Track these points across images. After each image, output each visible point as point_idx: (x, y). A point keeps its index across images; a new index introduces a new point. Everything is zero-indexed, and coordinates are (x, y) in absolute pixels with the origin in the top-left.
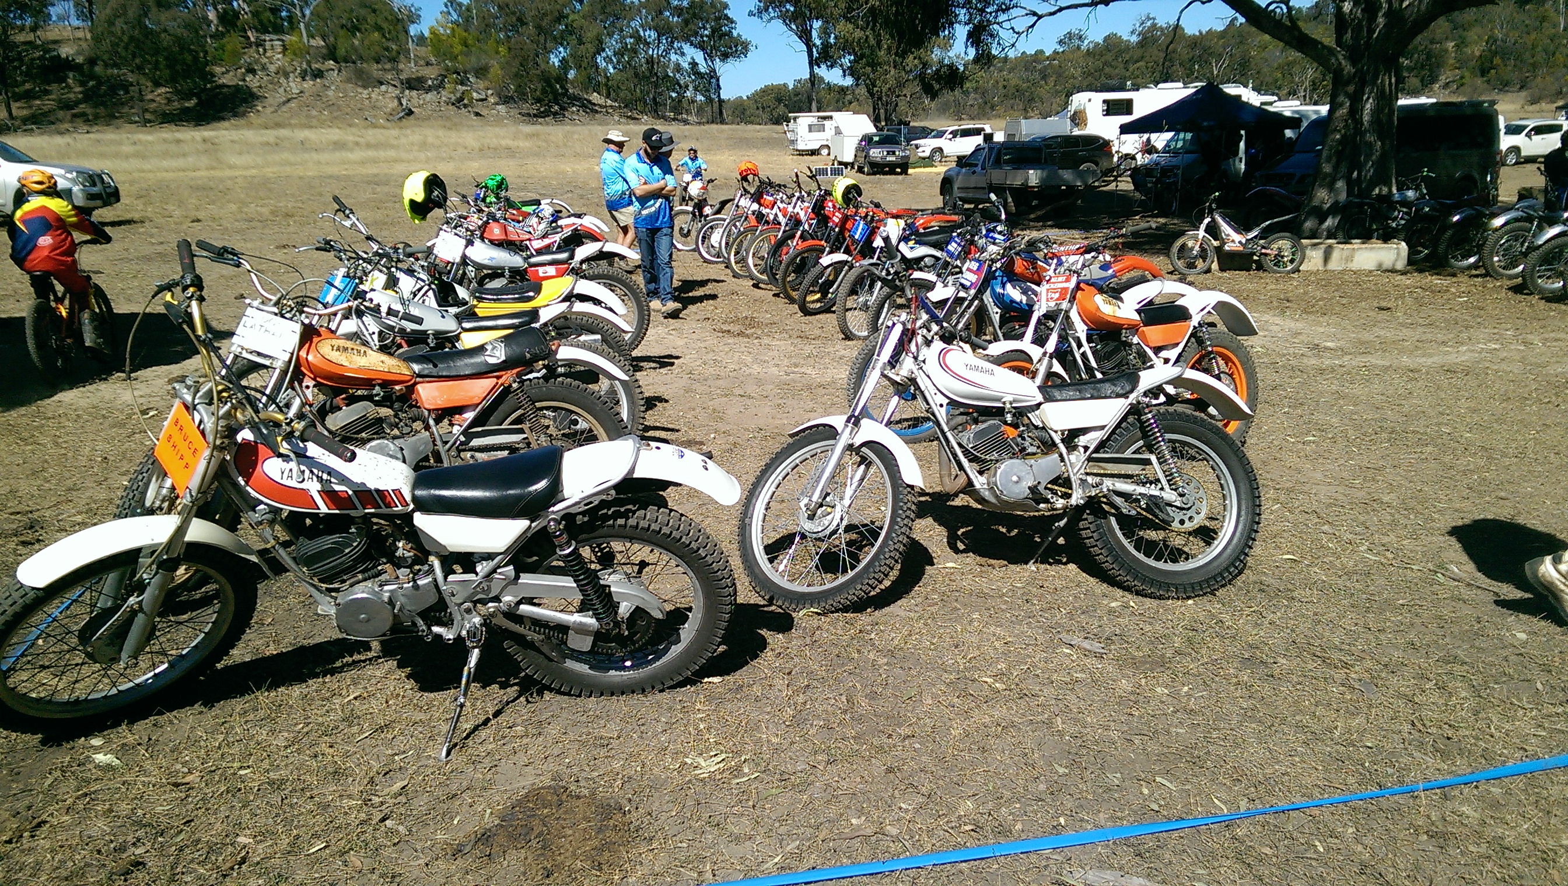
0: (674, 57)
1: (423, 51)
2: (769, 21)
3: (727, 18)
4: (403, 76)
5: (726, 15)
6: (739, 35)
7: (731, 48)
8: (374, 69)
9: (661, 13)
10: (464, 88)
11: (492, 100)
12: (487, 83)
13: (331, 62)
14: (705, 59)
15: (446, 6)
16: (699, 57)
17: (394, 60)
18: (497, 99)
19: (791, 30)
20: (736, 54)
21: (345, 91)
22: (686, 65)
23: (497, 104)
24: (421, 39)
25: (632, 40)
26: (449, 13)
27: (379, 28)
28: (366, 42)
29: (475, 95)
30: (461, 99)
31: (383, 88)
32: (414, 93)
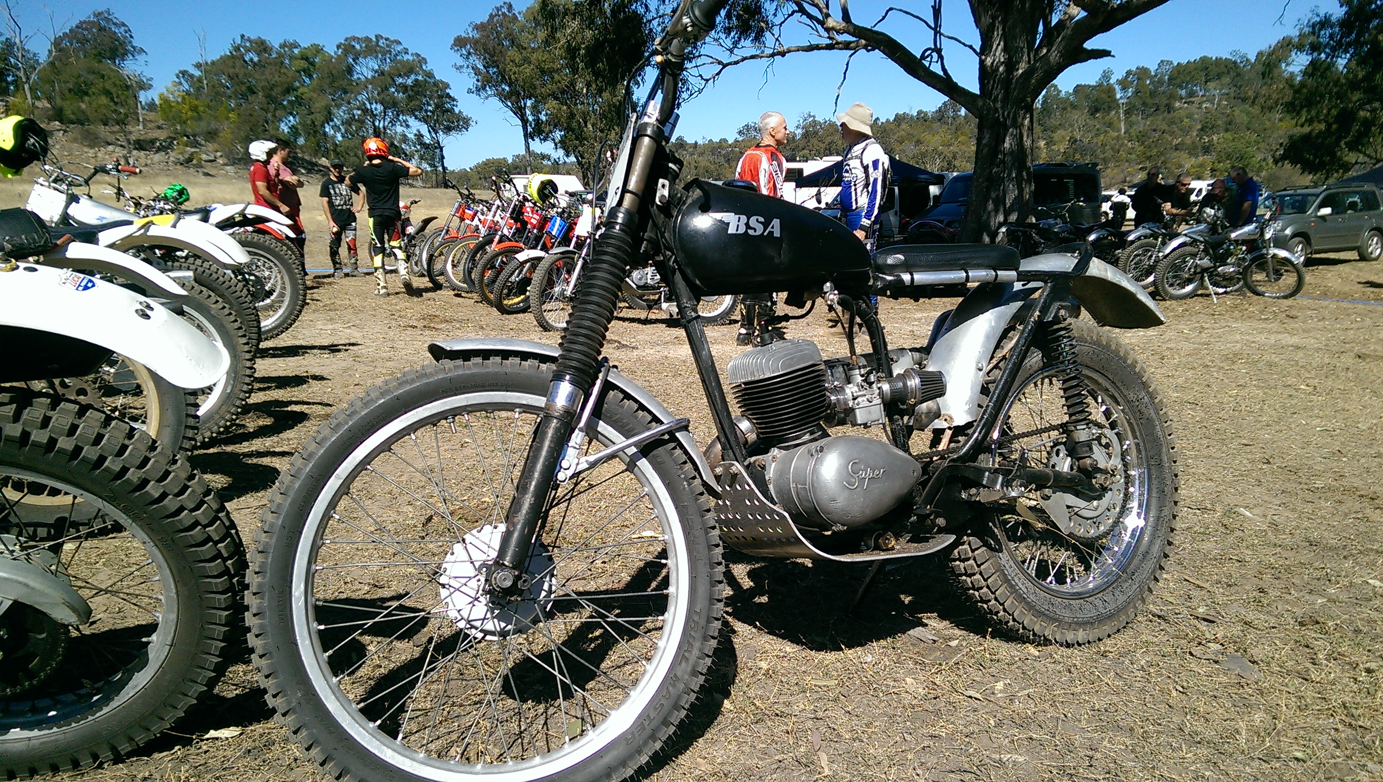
0: (399, 129)
1: (152, 116)
2: (487, 98)
3: (448, 96)
4: (133, 138)
5: (448, 94)
6: (460, 112)
7: (453, 123)
8: (102, 130)
9: (387, 89)
10: (193, 150)
11: (221, 161)
12: (216, 146)
13: (57, 123)
14: (429, 132)
15: (178, 77)
16: (424, 129)
17: (122, 122)
18: (226, 161)
19: (507, 106)
20: (458, 129)
21: (70, 150)
22: (411, 136)
23: (226, 165)
24: (152, 106)
25: (359, 112)
26: (181, 83)
27: (108, 93)
28: (94, 105)
29: (204, 157)
30: (189, 160)
31: (110, 148)
32: (142, 153)
